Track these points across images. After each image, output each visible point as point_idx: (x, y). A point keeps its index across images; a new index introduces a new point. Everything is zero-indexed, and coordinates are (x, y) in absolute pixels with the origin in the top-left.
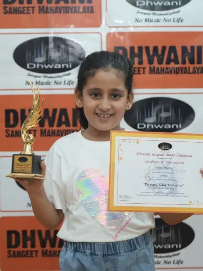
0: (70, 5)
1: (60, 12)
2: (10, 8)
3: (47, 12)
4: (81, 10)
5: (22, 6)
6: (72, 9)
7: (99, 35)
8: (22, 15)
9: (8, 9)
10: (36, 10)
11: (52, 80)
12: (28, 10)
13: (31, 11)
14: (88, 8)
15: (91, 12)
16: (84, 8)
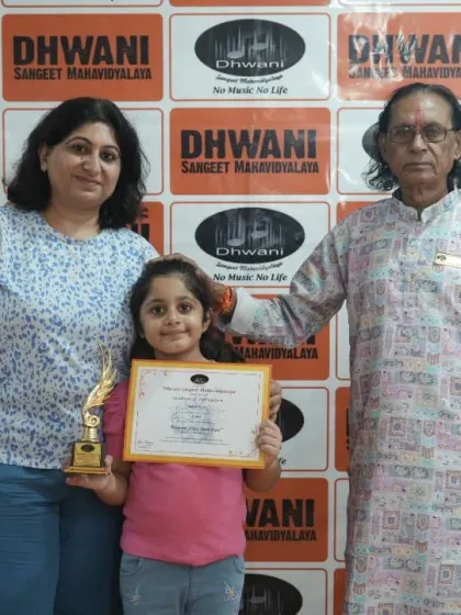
0: (282, 160)
1: (268, 171)
2: (192, 164)
3: (248, 170)
4: (299, 168)
5: (210, 161)
6: (285, 167)
7: (326, 206)
8: (210, 174)
9: (189, 166)
10: (232, 167)
11: (255, 273)
12: (219, 167)
13: (223, 170)
14: (310, 165)
15: (314, 171)
16: (304, 164)
